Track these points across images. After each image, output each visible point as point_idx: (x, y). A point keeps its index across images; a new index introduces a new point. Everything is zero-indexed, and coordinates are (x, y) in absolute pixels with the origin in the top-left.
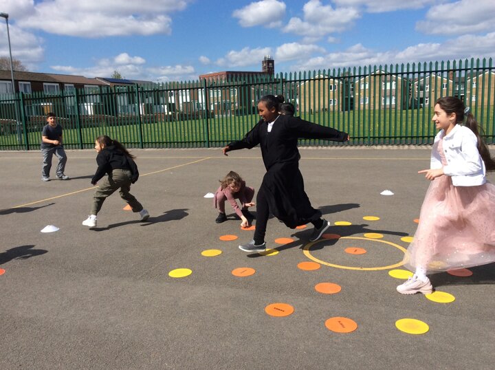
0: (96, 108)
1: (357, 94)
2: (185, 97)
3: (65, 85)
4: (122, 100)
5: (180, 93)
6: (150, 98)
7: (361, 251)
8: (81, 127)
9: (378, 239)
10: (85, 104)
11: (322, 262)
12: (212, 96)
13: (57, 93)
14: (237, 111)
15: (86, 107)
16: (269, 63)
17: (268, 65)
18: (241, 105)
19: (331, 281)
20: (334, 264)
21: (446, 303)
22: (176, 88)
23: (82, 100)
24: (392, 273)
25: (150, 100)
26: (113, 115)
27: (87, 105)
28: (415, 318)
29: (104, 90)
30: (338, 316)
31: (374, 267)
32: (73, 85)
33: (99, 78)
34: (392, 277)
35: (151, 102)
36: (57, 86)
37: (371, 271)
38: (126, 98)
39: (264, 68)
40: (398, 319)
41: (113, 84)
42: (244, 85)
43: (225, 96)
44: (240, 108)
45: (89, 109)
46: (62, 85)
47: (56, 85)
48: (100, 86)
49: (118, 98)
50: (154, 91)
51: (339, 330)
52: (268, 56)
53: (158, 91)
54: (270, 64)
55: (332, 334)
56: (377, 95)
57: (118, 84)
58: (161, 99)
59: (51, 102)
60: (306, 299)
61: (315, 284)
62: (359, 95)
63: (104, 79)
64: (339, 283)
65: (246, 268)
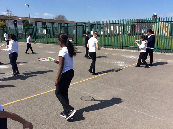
3: (69, 24)
12: (121, 29)
16: (155, 16)
39: (153, 18)
45: (74, 32)
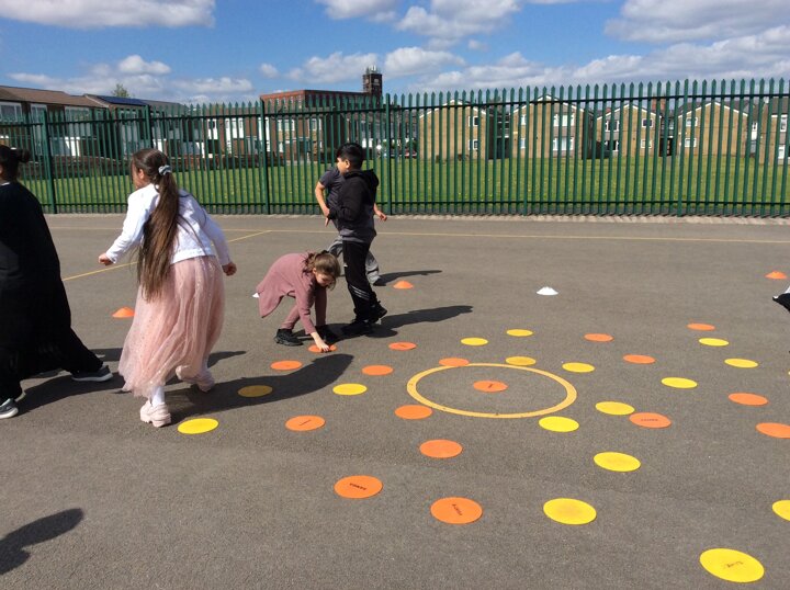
0: (84, 145)
1: (515, 133)
2: (235, 131)
3: (32, 105)
4: (129, 133)
5: (228, 124)
6: (177, 131)
7: (499, 387)
8: (53, 177)
9: (527, 366)
10: (67, 138)
11: (435, 406)
13: (18, 118)
14: (323, 154)
15: (67, 143)
16: (374, 78)
17: (373, 82)
18: (329, 145)
19: (446, 437)
20: (455, 408)
21: (626, 473)
22: (221, 116)
23: (61, 132)
24: (544, 423)
25: (177, 134)
26: (114, 157)
27: (70, 141)
28: (576, 498)
29: (99, 115)
30: (452, 496)
31: (517, 412)
32: (45, 106)
33: (89, 95)
34: (543, 429)
35: (178, 137)
36: (18, 108)
37: (511, 419)
38: (135, 130)
39: (366, 86)
40: (548, 500)
41: (114, 107)
42: (335, 113)
43: (301, 129)
44: (328, 150)
45: (73, 146)
46: (26, 106)
47: (15, 105)
48: (93, 109)
49: (123, 128)
50: (184, 118)
51: (452, 518)
52: (373, 68)
53: (191, 118)
54: (376, 81)
55: (440, 527)
56: (547, 135)
57: (122, 106)
58: (196, 133)
59: (7, 133)
60: (405, 467)
61: (420, 442)
62: (519, 135)
63: (99, 98)
64: (459, 440)
65: (310, 417)
